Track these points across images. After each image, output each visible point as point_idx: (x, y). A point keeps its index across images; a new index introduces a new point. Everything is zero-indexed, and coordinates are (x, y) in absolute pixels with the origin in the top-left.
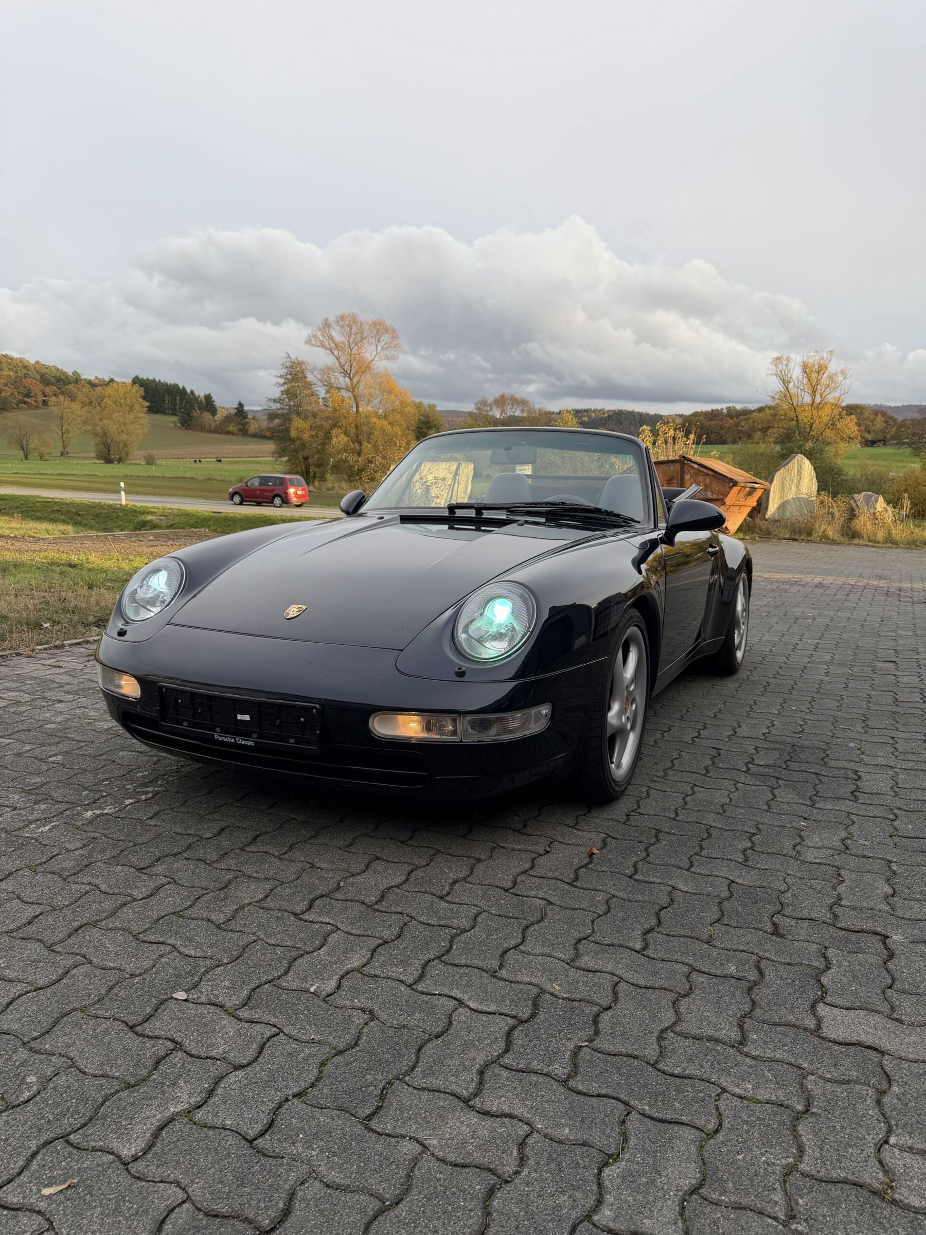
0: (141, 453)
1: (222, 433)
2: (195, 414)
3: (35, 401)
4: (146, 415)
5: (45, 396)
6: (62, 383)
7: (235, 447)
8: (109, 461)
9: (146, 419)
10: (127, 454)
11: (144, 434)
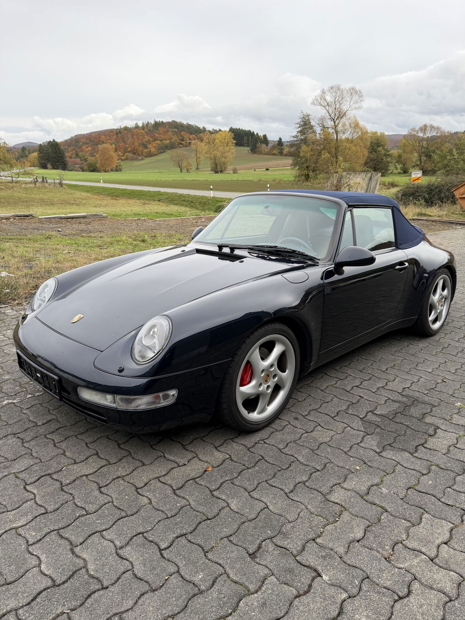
0: (232, 167)
1: (270, 155)
2: (258, 145)
3: (186, 143)
4: (234, 148)
5: (190, 140)
6: (197, 133)
7: (276, 162)
8: (216, 172)
9: (234, 149)
10: (225, 168)
11: (233, 157)
